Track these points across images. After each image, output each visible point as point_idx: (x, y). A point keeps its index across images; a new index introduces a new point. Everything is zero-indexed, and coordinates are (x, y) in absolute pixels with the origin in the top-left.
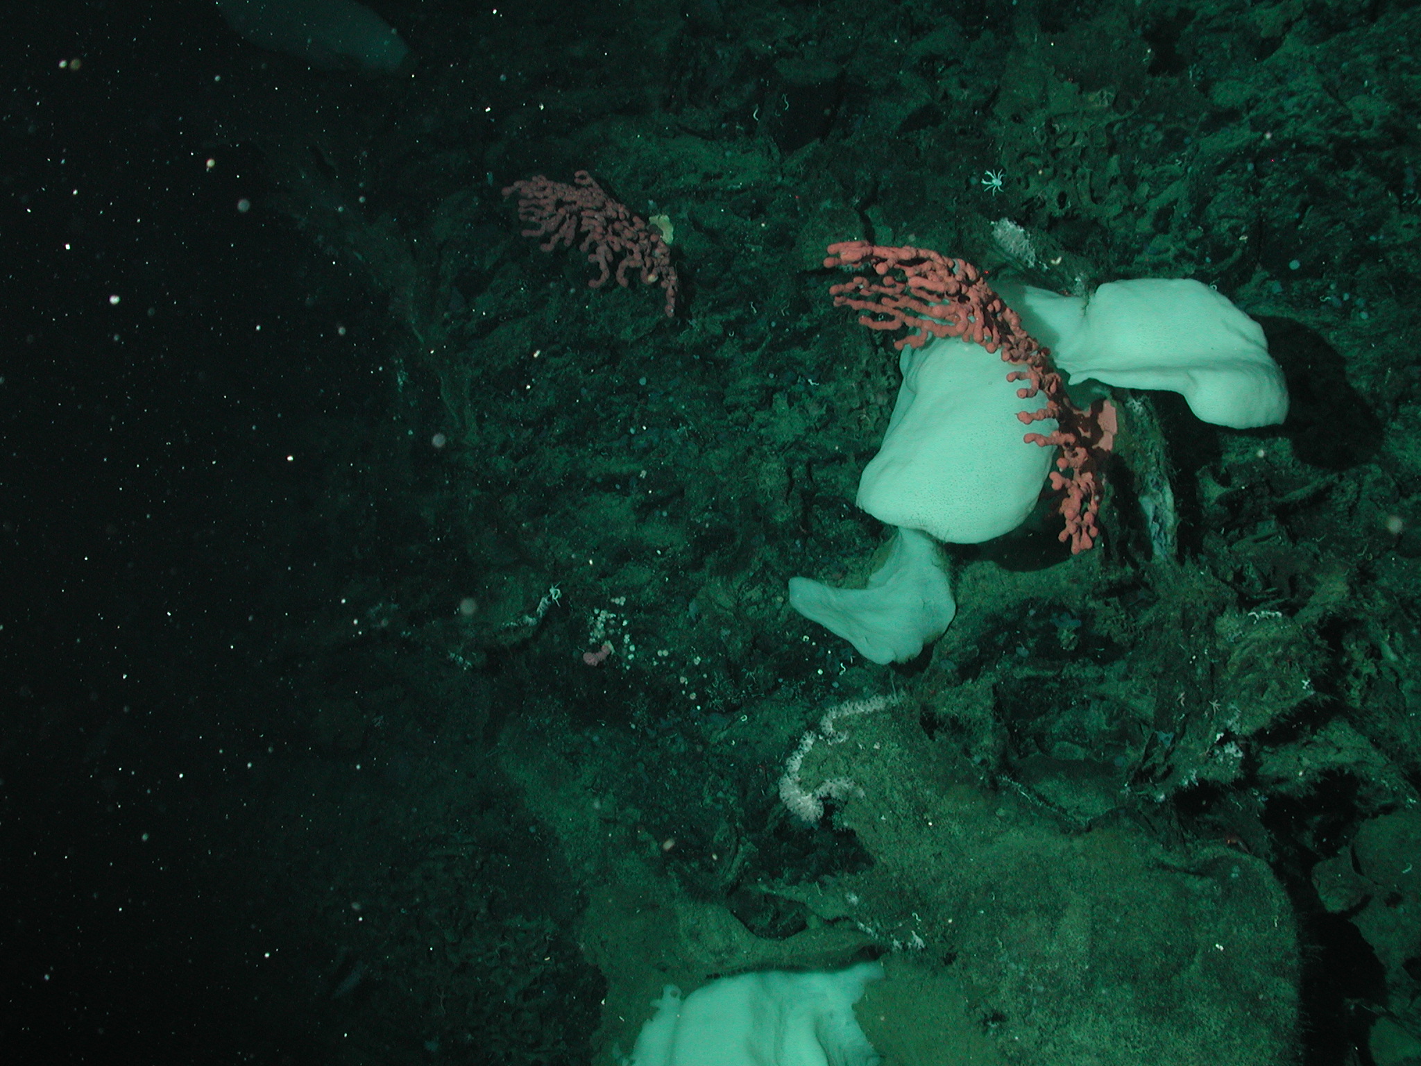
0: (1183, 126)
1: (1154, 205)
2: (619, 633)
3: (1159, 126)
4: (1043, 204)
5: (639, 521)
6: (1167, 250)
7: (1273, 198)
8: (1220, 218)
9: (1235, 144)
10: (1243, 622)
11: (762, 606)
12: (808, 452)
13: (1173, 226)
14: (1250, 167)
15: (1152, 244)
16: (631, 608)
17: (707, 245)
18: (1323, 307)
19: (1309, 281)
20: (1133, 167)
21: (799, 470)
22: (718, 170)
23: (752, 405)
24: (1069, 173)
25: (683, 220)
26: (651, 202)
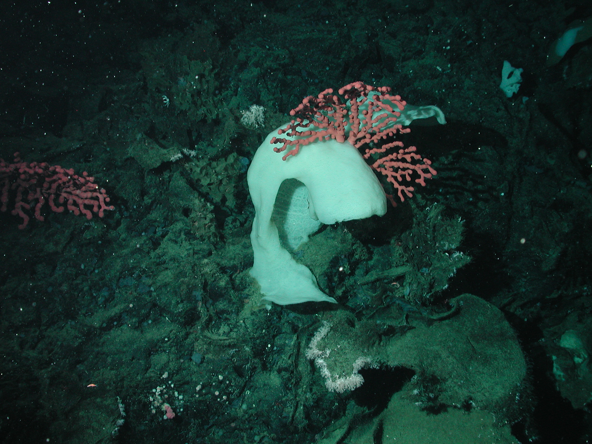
16: (171, 375)
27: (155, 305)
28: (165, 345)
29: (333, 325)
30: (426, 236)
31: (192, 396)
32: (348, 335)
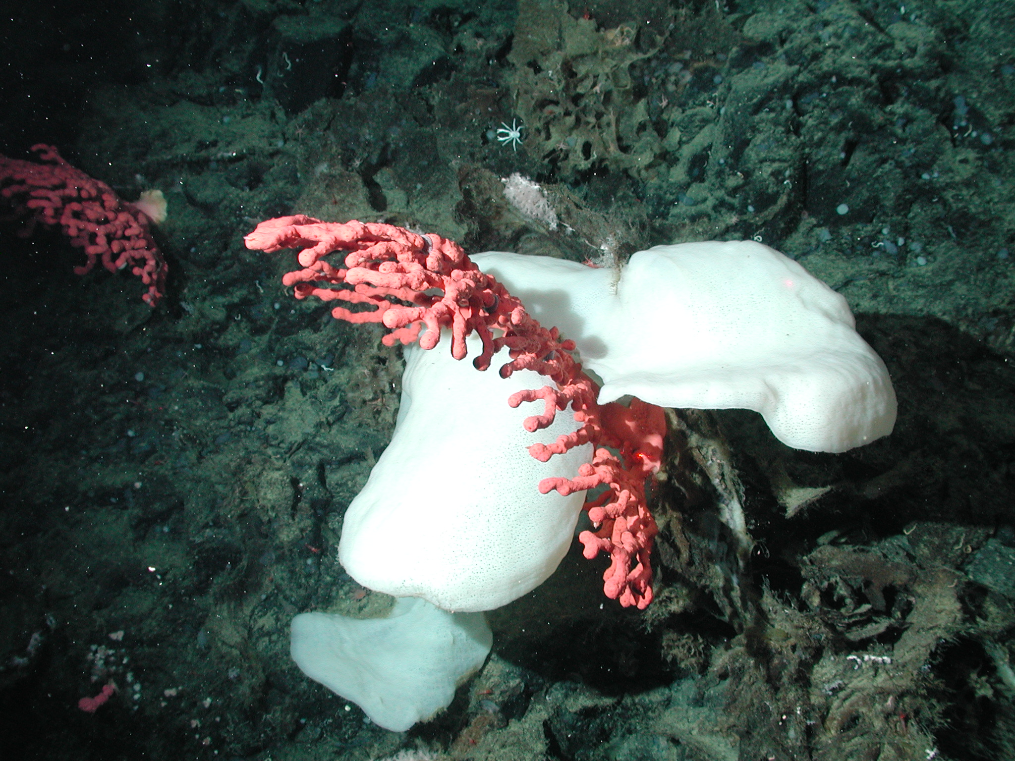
0: (712, 64)
1: (687, 152)
2: (121, 671)
3: (686, 65)
4: (566, 157)
5: (136, 540)
6: (705, 200)
7: (816, 138)
8: (761, 162)
9: (770, 80)
10: (841, 667)
11: (274, 637)
12: (319, 452)
13: (709, 173)
14: (789, 104)
15: (688, 194)
17: (203, 221)
18: (875, 254)
19: (859, 226)
20: (662, 111)
21: (310, 474)
22: (212, 138)
23: (258, 399)
24: (592, 120)
25: (178, 194)
26: (138, 177)
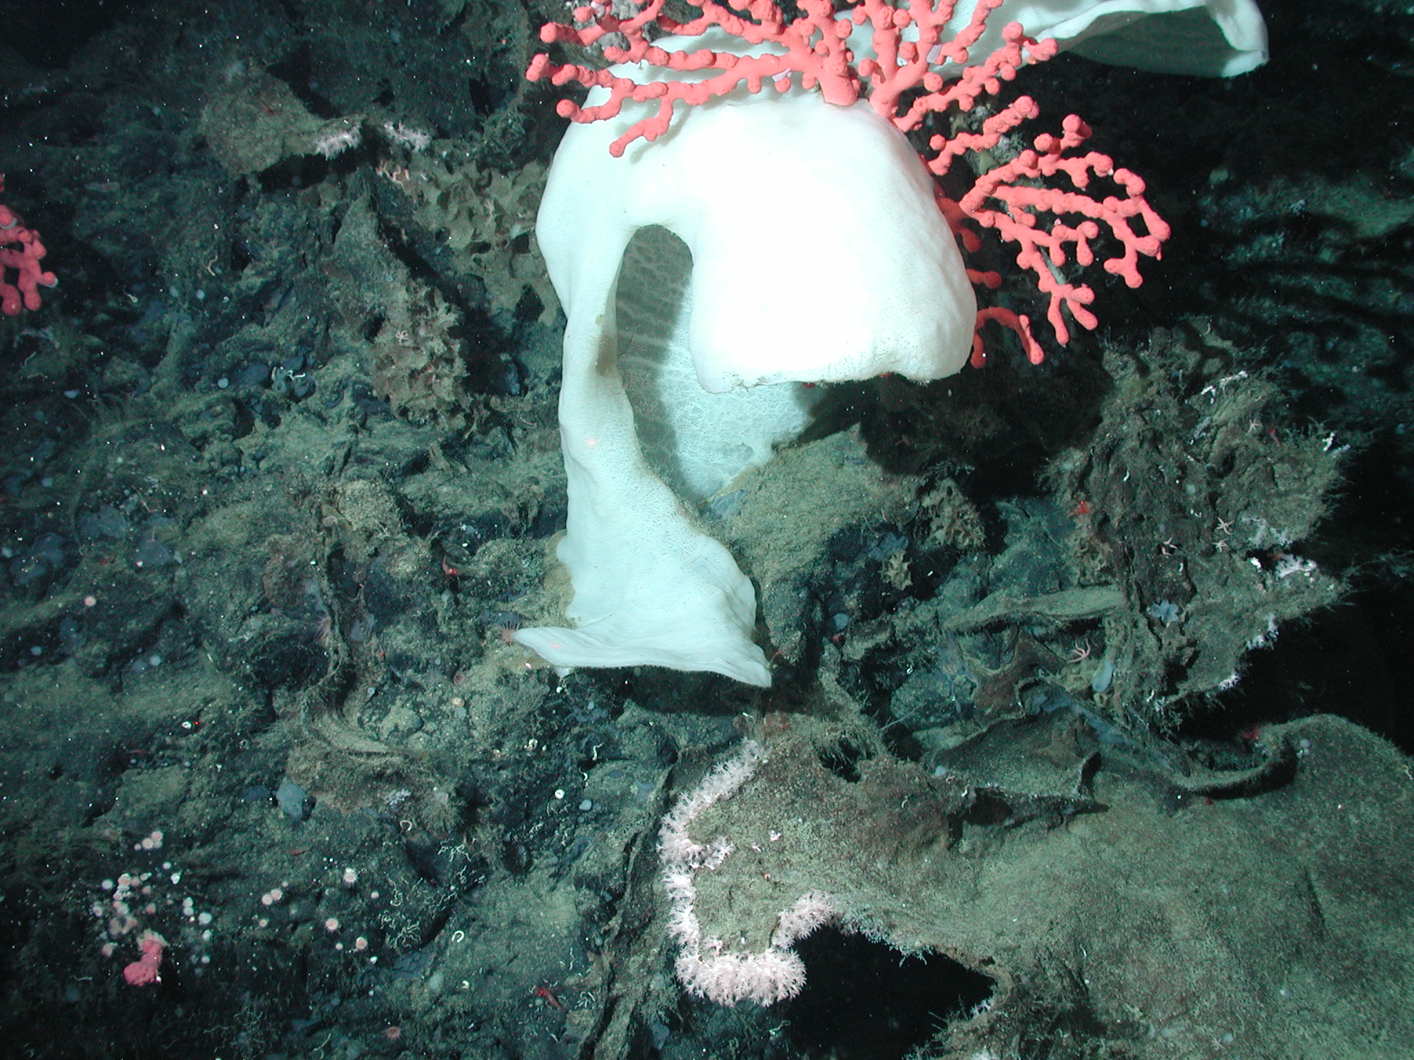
2: (168, 903)
5: (110, 691)
16: (176, 844)
23: (226, 431)
27: (178, 610)
28: (183, 742)
29: (770, 760)
30: (1181, 488)
31: (248, 922)
32: (821, 800)
